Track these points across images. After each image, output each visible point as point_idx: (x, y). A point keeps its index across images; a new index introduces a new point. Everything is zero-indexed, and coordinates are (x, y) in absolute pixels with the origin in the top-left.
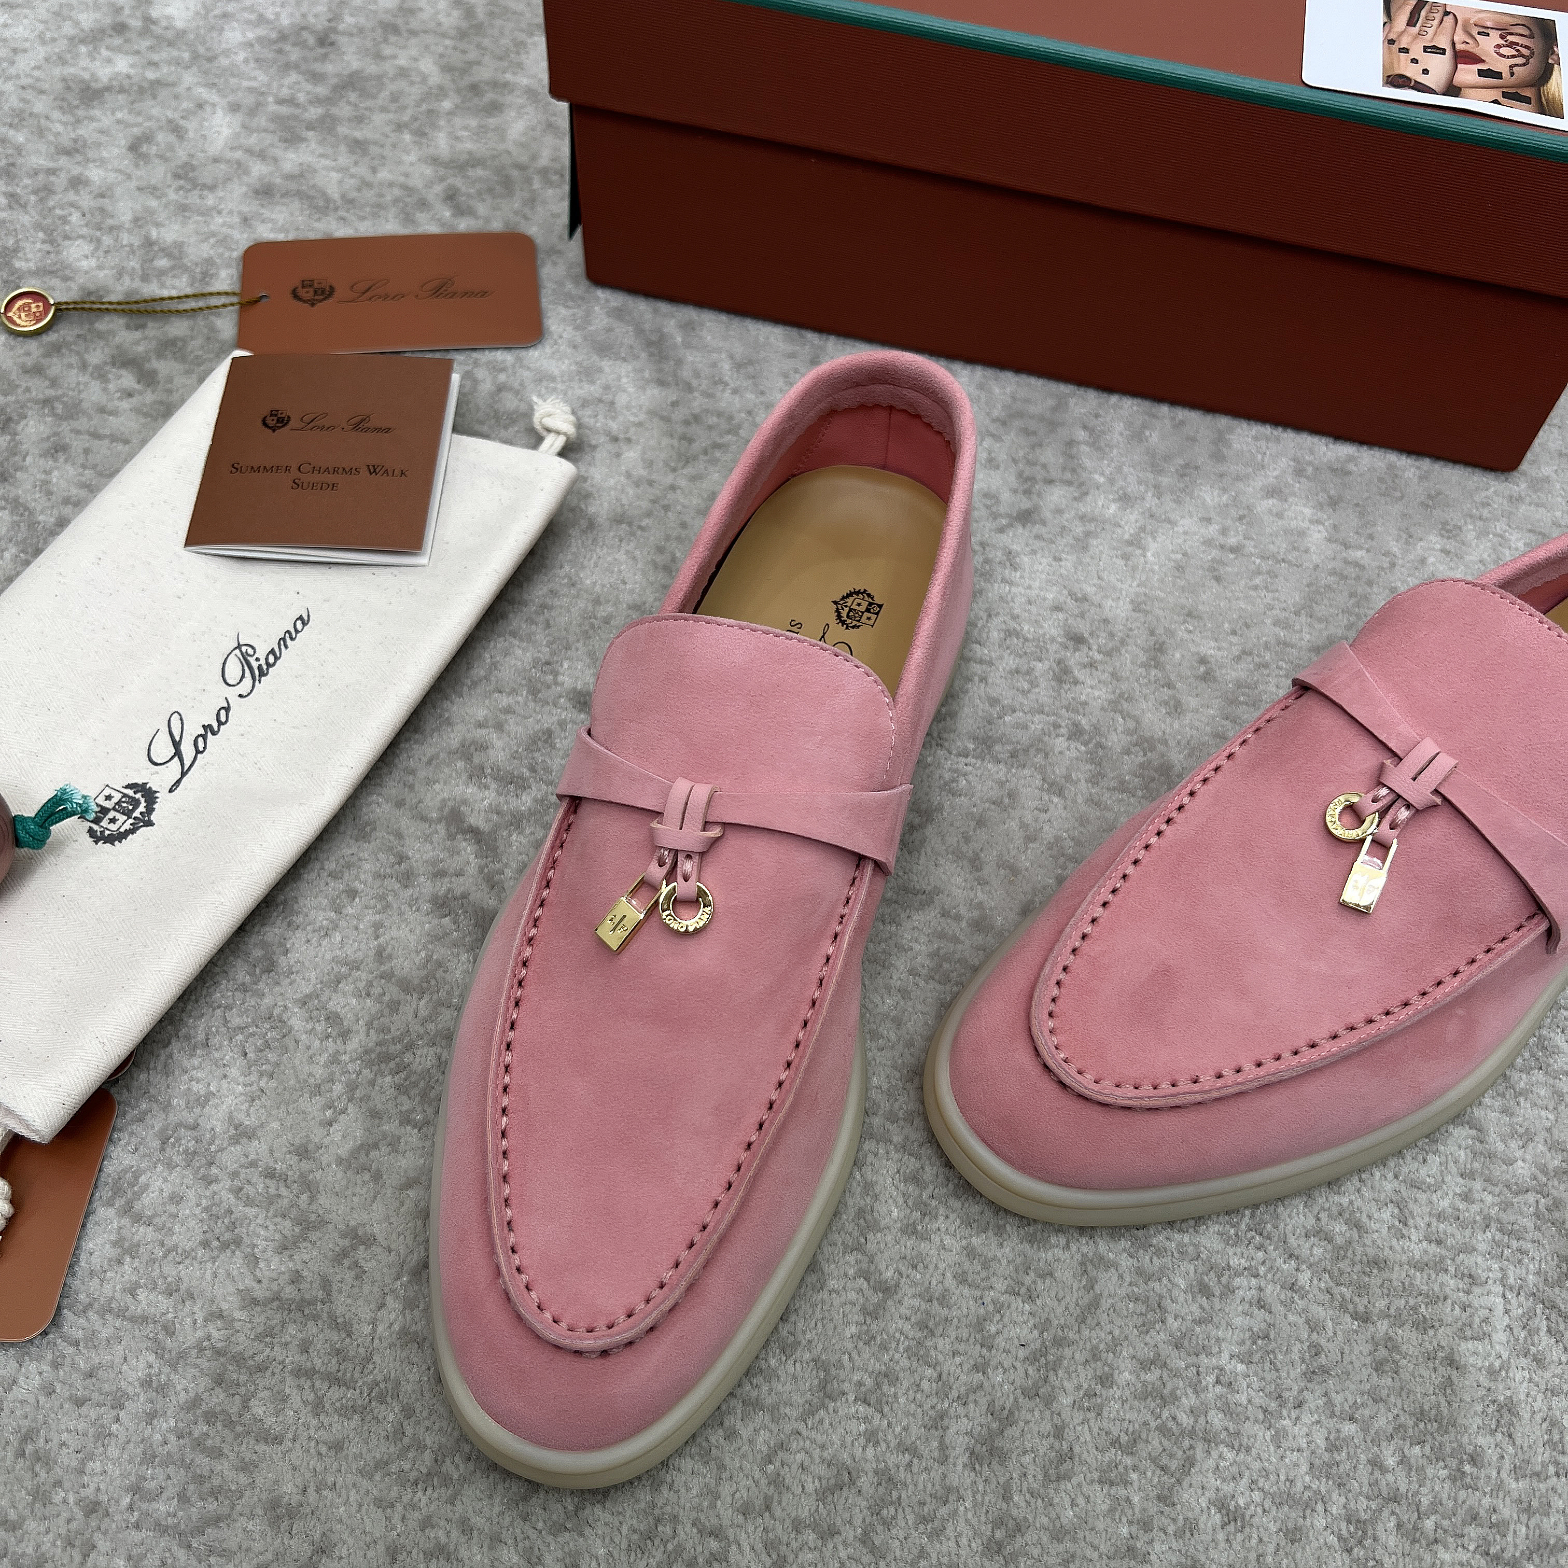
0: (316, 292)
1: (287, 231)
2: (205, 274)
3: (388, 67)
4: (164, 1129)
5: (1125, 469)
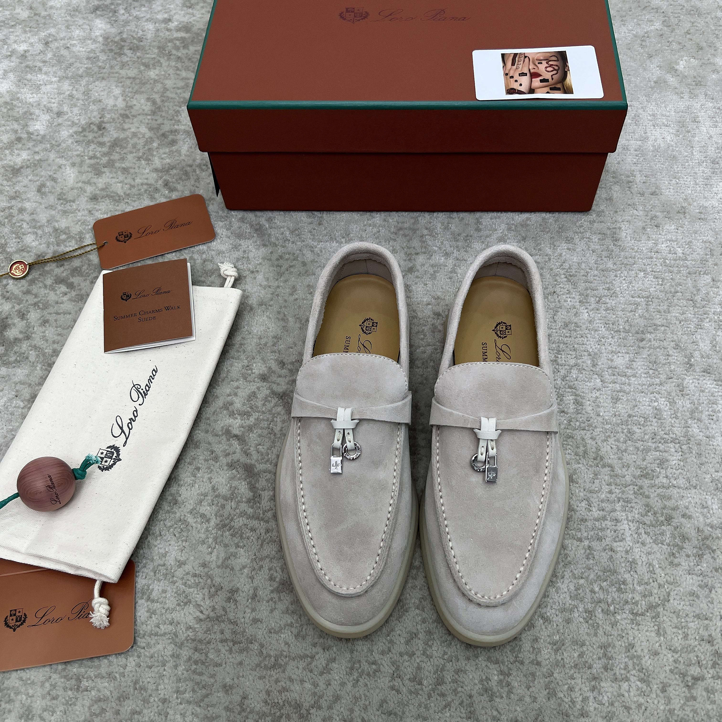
0: (125, 237)
3: (128, 133)
4: (154, 568)
5: (445, 242)
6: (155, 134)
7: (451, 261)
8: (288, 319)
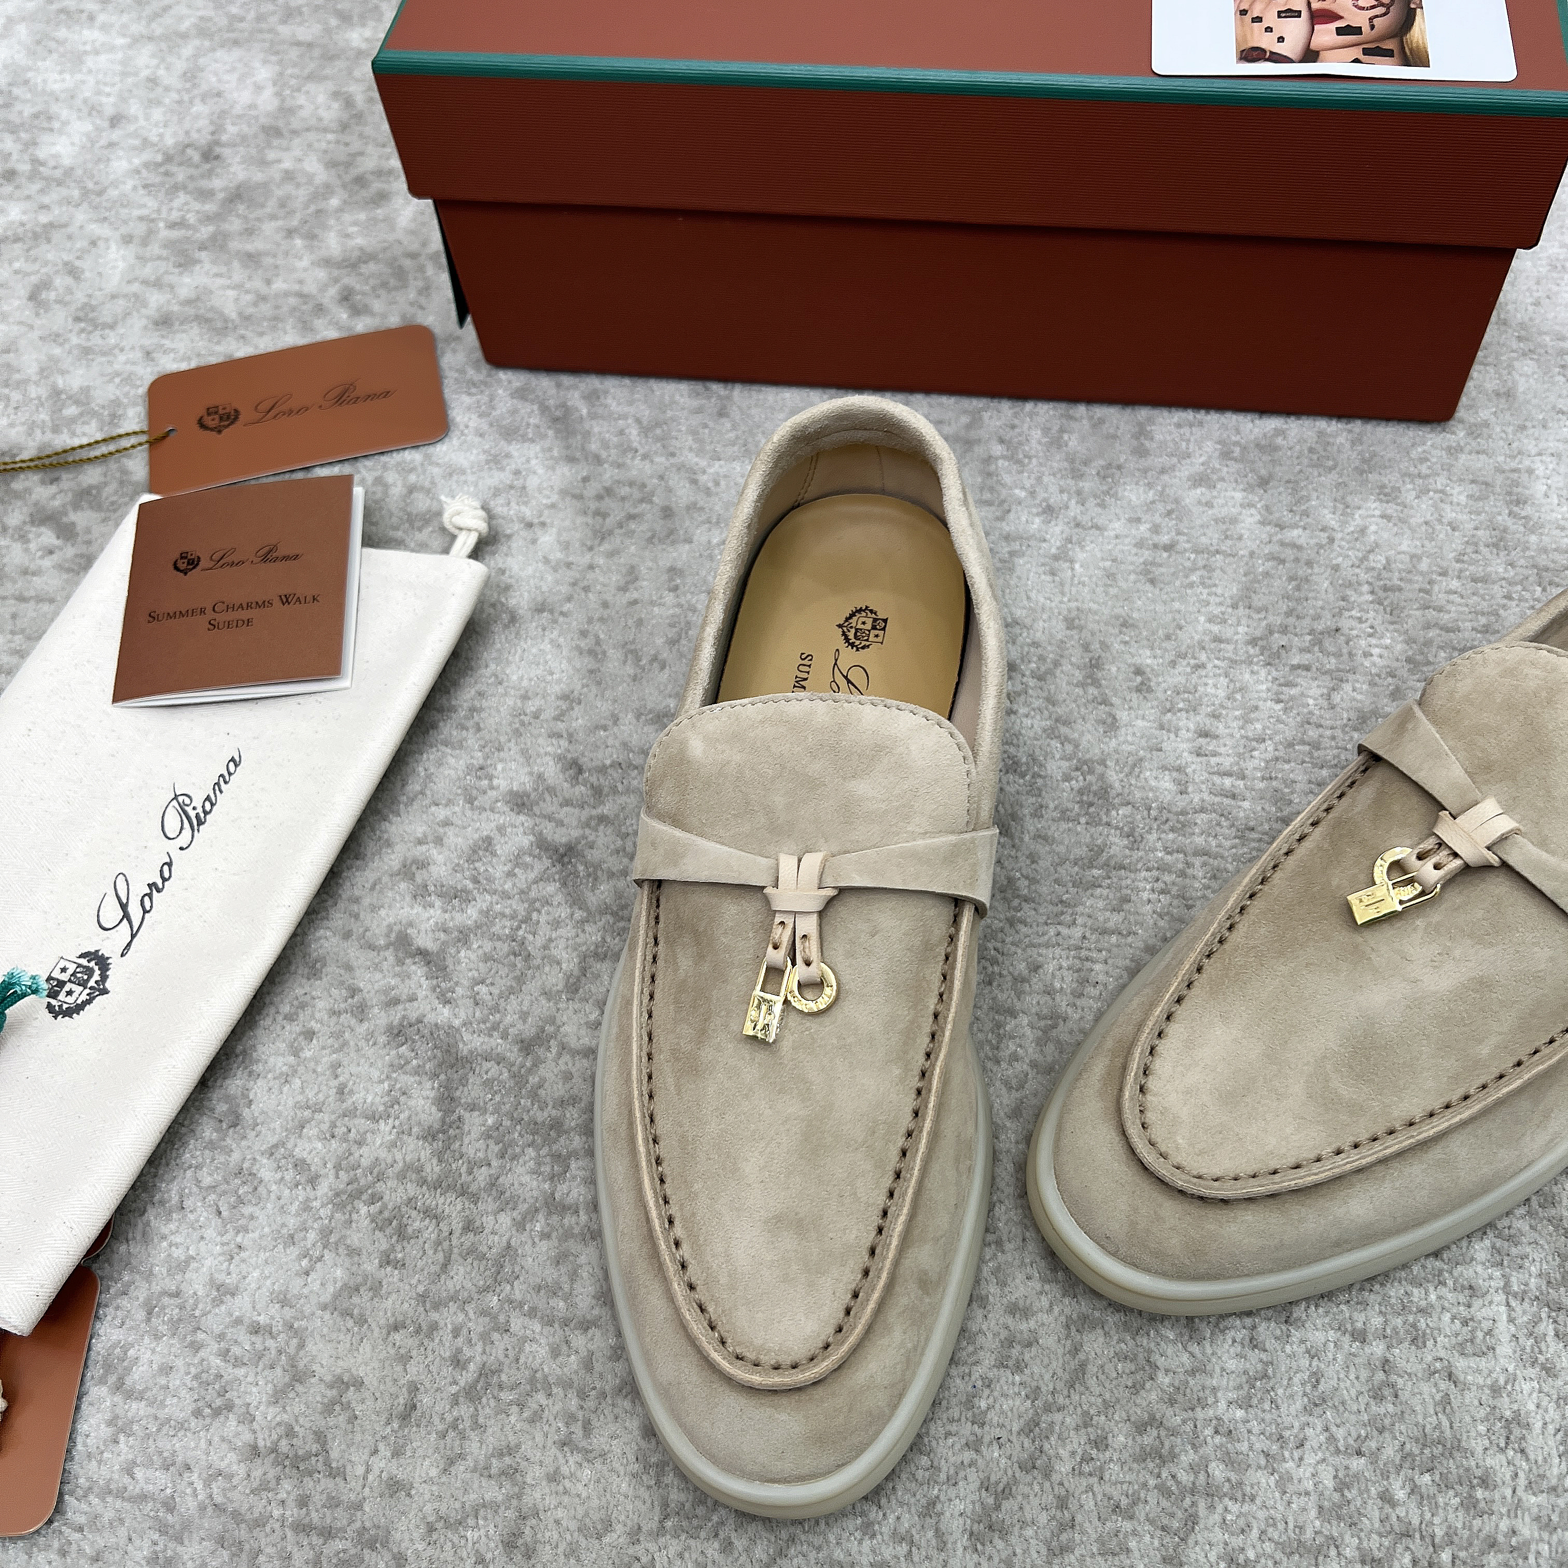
0: (221, 419)
1: (189, 359)
2: (113, 416)
3: (275, 173)
4: (148, 1300)
5: (1046, 479)
6: (339, 176)
7: (1058, 530)
8: (604, 653)
